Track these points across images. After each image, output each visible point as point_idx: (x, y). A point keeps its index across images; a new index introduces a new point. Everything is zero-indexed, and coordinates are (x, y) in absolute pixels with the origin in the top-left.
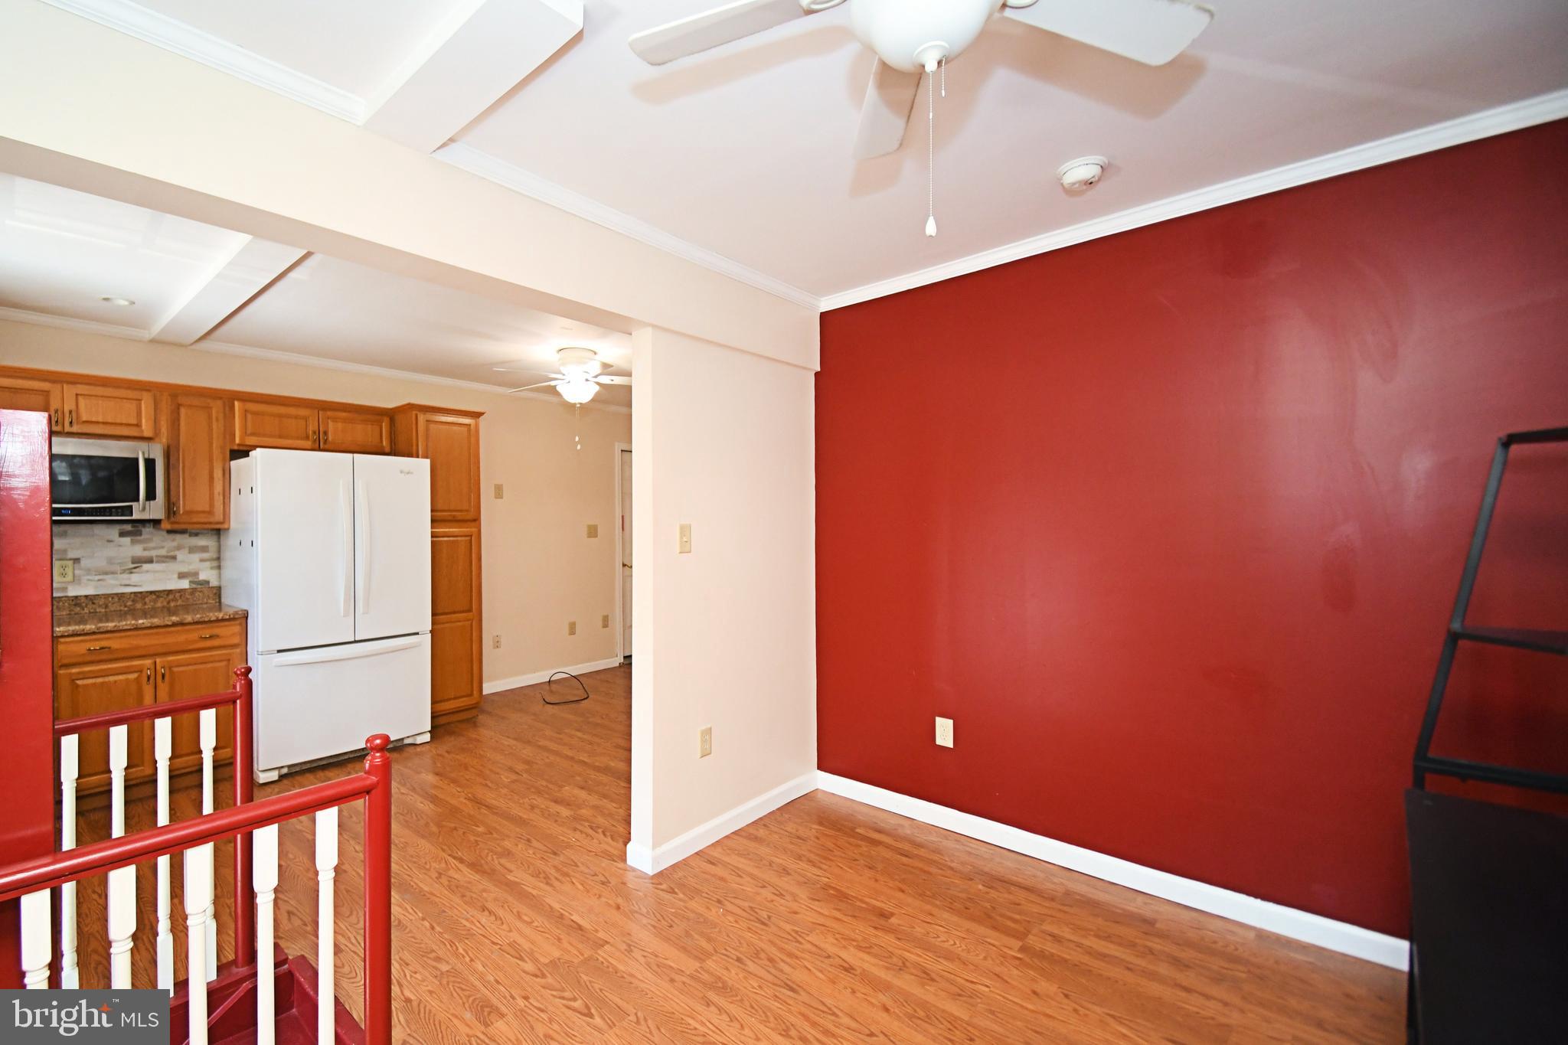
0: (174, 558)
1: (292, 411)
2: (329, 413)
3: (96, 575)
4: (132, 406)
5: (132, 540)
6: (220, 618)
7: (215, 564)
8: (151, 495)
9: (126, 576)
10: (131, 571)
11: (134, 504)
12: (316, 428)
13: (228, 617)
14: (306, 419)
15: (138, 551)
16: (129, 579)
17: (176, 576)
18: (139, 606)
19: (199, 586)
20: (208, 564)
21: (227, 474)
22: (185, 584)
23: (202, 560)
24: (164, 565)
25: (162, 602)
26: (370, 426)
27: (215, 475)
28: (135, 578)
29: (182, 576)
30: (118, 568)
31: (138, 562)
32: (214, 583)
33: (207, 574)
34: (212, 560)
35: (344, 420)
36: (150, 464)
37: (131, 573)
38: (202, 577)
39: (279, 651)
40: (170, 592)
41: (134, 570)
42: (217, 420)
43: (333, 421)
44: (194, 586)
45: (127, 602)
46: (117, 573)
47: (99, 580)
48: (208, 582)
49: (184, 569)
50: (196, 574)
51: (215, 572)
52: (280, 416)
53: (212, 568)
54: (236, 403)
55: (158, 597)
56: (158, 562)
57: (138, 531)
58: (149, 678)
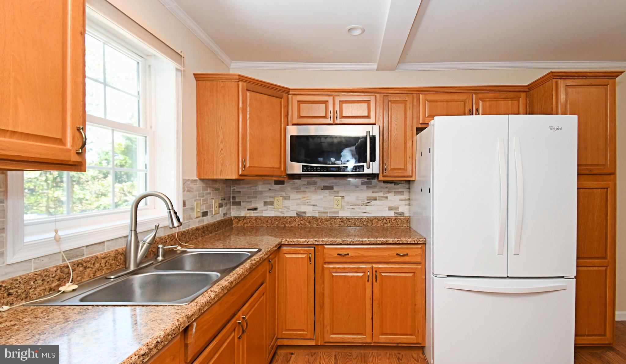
0: (387, 198)
1: (456, 97)
2: (480, 95)
3: (351, 206)
4: (365, 105)
5: (367, 186)
6: (409, 242)
7: (407, 202)
8: (373, 159)
9: (364, 207)
10: (367, 204)
11: (365, 164)
12: (471, 108)
13: (413, 242)
14: (464, 101)
15: (369, 193)
16: (366, 209)
17: (387, 208)
18: (370, 225)
19: (399, 216)
20: (403, 202)
21: (414, 144)
22: (391, 214)
23: (401, 200)
24: (381, 201)
25: (381, 224)
26: (510, 102)
27: (408, 146)
28: (368, 209)
29: (390, 209)
30: (360, 202)
31: (370, 199)
32: (407, 215)
33: (404, 209)
34: (406, 200)
35: (491, 100)
36: (373, 139)
37: (367, 205)
38: (401, 210)
39: (448, 276)
40: (384, 218)
41: (368, 204)
42: (410, 108)
43: (482, 101)
44: (396, 215)
45: (364, 222)
46: (360, 205)
47: (352, 209)
48: (403, 213)
49: (392, 205)
50: (398, 208)
51: (407, 207)
52: (447, 101)
53: (406, 205)
54: (421, 96)
55: (379, 220)
56: (379, 200)
57: (370, 181)
58: (368, 276)
